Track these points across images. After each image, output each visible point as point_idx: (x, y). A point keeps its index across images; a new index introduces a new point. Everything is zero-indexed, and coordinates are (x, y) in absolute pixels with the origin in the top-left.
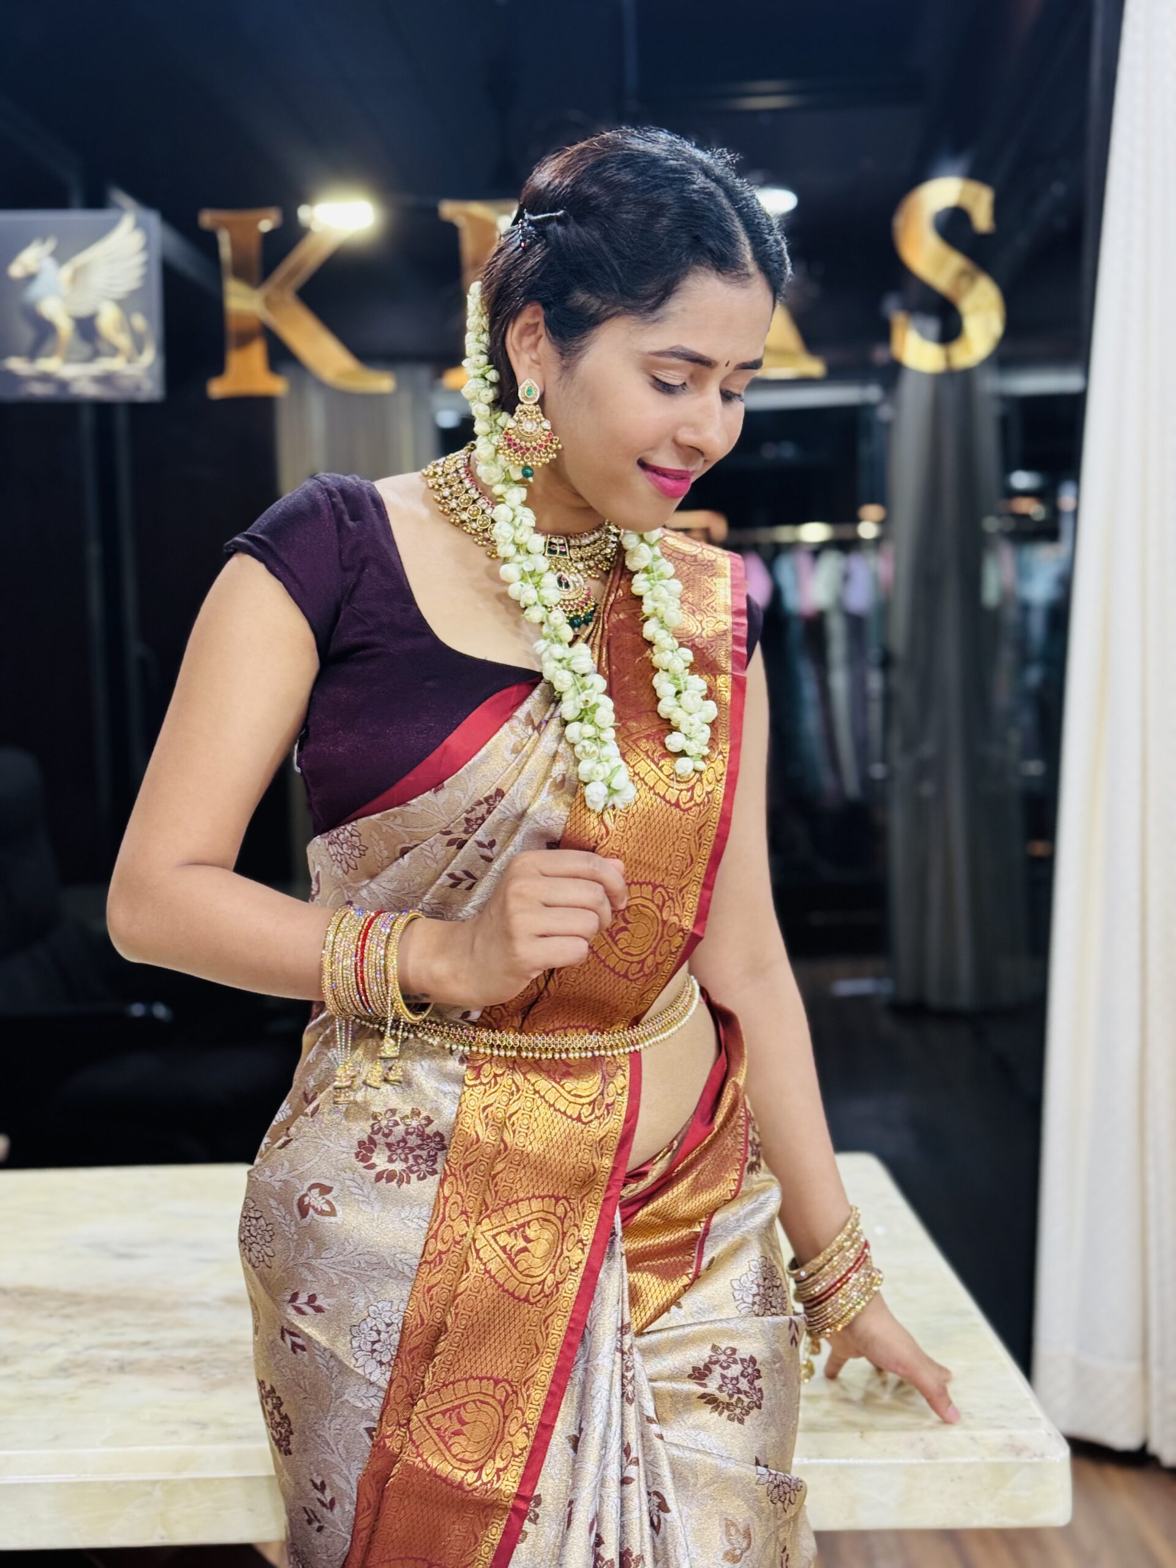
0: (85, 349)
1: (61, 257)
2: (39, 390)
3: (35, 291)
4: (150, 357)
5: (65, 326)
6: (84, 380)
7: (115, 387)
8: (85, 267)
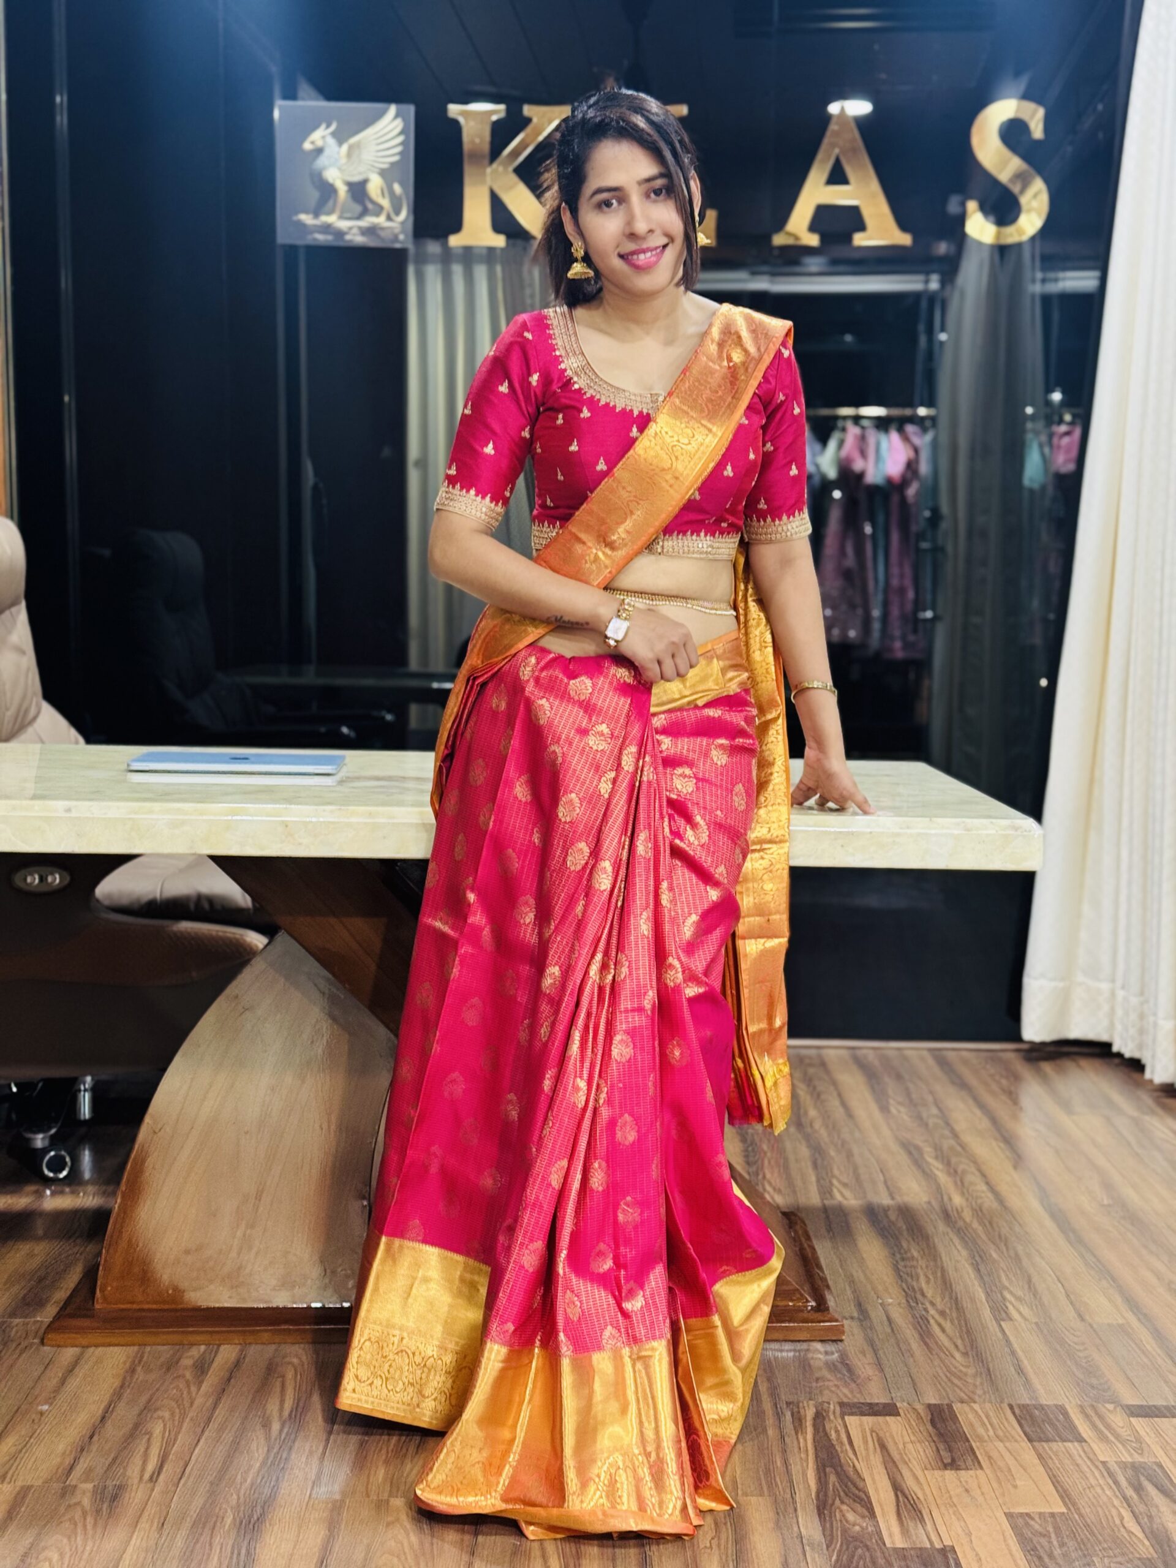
0: (358, 208)
2: (321, 238)
3: (322, 161)
4: (405, 214)
5: (342, 190)
6: (355, 231)
7: (378, 236)
8: (358, 145)
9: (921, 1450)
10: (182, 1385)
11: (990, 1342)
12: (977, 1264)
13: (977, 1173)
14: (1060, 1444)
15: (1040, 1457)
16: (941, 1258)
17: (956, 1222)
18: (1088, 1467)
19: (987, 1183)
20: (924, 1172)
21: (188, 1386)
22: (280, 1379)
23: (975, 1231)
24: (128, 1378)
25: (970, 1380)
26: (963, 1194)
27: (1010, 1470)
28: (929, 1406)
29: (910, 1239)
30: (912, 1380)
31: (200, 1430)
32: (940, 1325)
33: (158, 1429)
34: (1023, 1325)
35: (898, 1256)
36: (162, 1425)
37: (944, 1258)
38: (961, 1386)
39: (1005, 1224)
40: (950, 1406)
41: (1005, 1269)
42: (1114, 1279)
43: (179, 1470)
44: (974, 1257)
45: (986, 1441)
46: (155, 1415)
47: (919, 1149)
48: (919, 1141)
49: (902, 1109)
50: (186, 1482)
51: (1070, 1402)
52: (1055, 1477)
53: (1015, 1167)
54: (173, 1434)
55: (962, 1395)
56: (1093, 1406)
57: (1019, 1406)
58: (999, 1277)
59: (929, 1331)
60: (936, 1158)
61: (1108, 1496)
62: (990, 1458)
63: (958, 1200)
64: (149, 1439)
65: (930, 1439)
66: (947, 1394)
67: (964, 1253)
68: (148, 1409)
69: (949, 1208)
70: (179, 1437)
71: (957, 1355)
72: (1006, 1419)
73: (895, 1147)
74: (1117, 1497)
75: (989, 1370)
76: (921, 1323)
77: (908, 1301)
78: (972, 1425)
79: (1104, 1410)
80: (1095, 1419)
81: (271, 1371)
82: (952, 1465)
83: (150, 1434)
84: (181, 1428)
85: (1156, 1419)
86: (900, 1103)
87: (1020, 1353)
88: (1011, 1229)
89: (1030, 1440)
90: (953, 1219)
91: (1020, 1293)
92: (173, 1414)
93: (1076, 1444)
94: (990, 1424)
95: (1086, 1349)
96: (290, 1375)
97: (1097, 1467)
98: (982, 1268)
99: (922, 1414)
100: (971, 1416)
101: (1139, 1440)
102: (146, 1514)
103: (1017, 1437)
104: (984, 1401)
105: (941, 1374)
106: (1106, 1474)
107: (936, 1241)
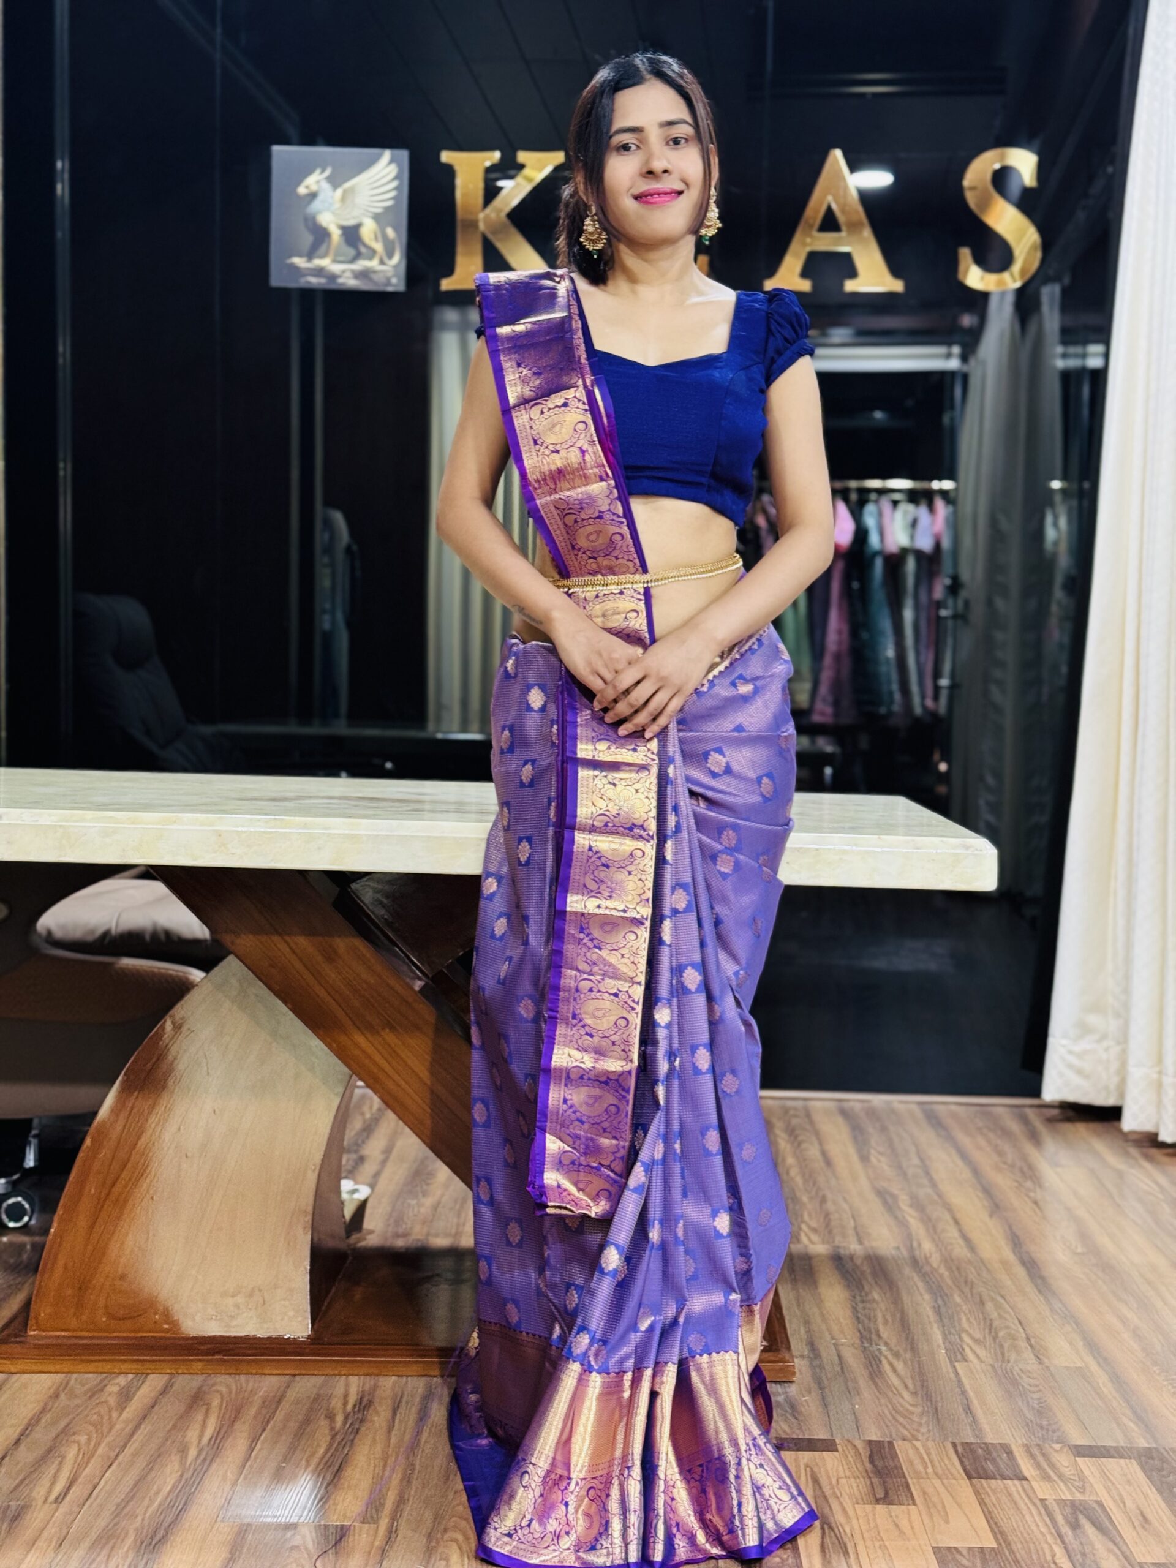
0: (352, 252)
1: (335, 182)
2: (314, 281)
3: (316, 205)
4: (397, 259)
5: (336, 234)
6: (348, 274)
7: (371, 280)
8: (352, 190)
9: (854, 1485)
10: (103, 1410)
11: (941, 1382)
12: (939, 1307)
13: (951, 1222)
14: (999, 1482)
15: (977, 1493)
16: (902, 1303)
17: (922, 1267)
18: (1026, 1504)
19: (960, 1231)
20: (896, 1218)
21: (110, 1412)
22: (205, 1407)
23: (941, 1276)
24: (50, 1403)
25: (916, 1419)
26: (933, 1240)
27: (944, 1507)
28: (870, 1442)
29: (873, 1282)
30: (856, 1417)
31: (115, 1454)
32: (891, 1365)
33: (71, 1453)
34: (978, 1367)
35: (858, 1298)
36: (77, 1449)
37: (905, 1302)
38: (905, 1423)
39: (973, 1270)
40: (890, 1443)
41: (967, 1311)
42: (1077, 1324)
43: (86, 1493)
44: (936, 1301)
45: (923, 1478)
46: (72, 1438)
47: (894, 1197)
48: (895, 1188)
49: (883, 1159)
50: (92, 1504)
51: (1017, 1442)
52: (990, 1513)
53: (991, 1216)
54: (85, 1460)
55: (906, 1433)
56: (1038, 1445)
57: (963, 1444)
58: (960, 1320)
59: (880, 1371)
60: (911, 1206)
61: (1041, 1532)
62: (925, 1493)
63: (927, 1246)
64: (61, 1463)
65: (865, 1474)
66: (890, 1433)
67: (927, 1297)
68: (66, 1432)
69: (917, 1253)
70: (92, 1461)
71: (906, 1394)
72: (949, 1459)
73: (872, 1197)
74: (1052, 1534)
75: (936, 1409)
76: (873, 1362)
77: (863, 1343)
78: (911, 1462)
79: (1051, 1450)
80: (1040, 1459)
81: (197, 1399)
82: (886, 1499)
83: (63, 1457)
84: (96, 1450)
85: (1102, 1459)
86: (881, 1153)
87: (971, 1394)
88: (979, 1275)
89: (969, 1477)
90: (921, 1264)
91: (978, 1336)
92: (89, 1440)
93: (1016, 1482)
94: (931, 1461)
95: (1040, 1391)
96: (216, 1403)
97: (1035, 1505)
98: (943, 1310)
99: (861, 1451)
100: (911, 1452)
101: (1082, 1478)
102: (45, 1534)
103: (956, 1473)
104: (927, 1440)
105: (886, 1412)
106: (1043, 1511)
107: (900, 1284)
